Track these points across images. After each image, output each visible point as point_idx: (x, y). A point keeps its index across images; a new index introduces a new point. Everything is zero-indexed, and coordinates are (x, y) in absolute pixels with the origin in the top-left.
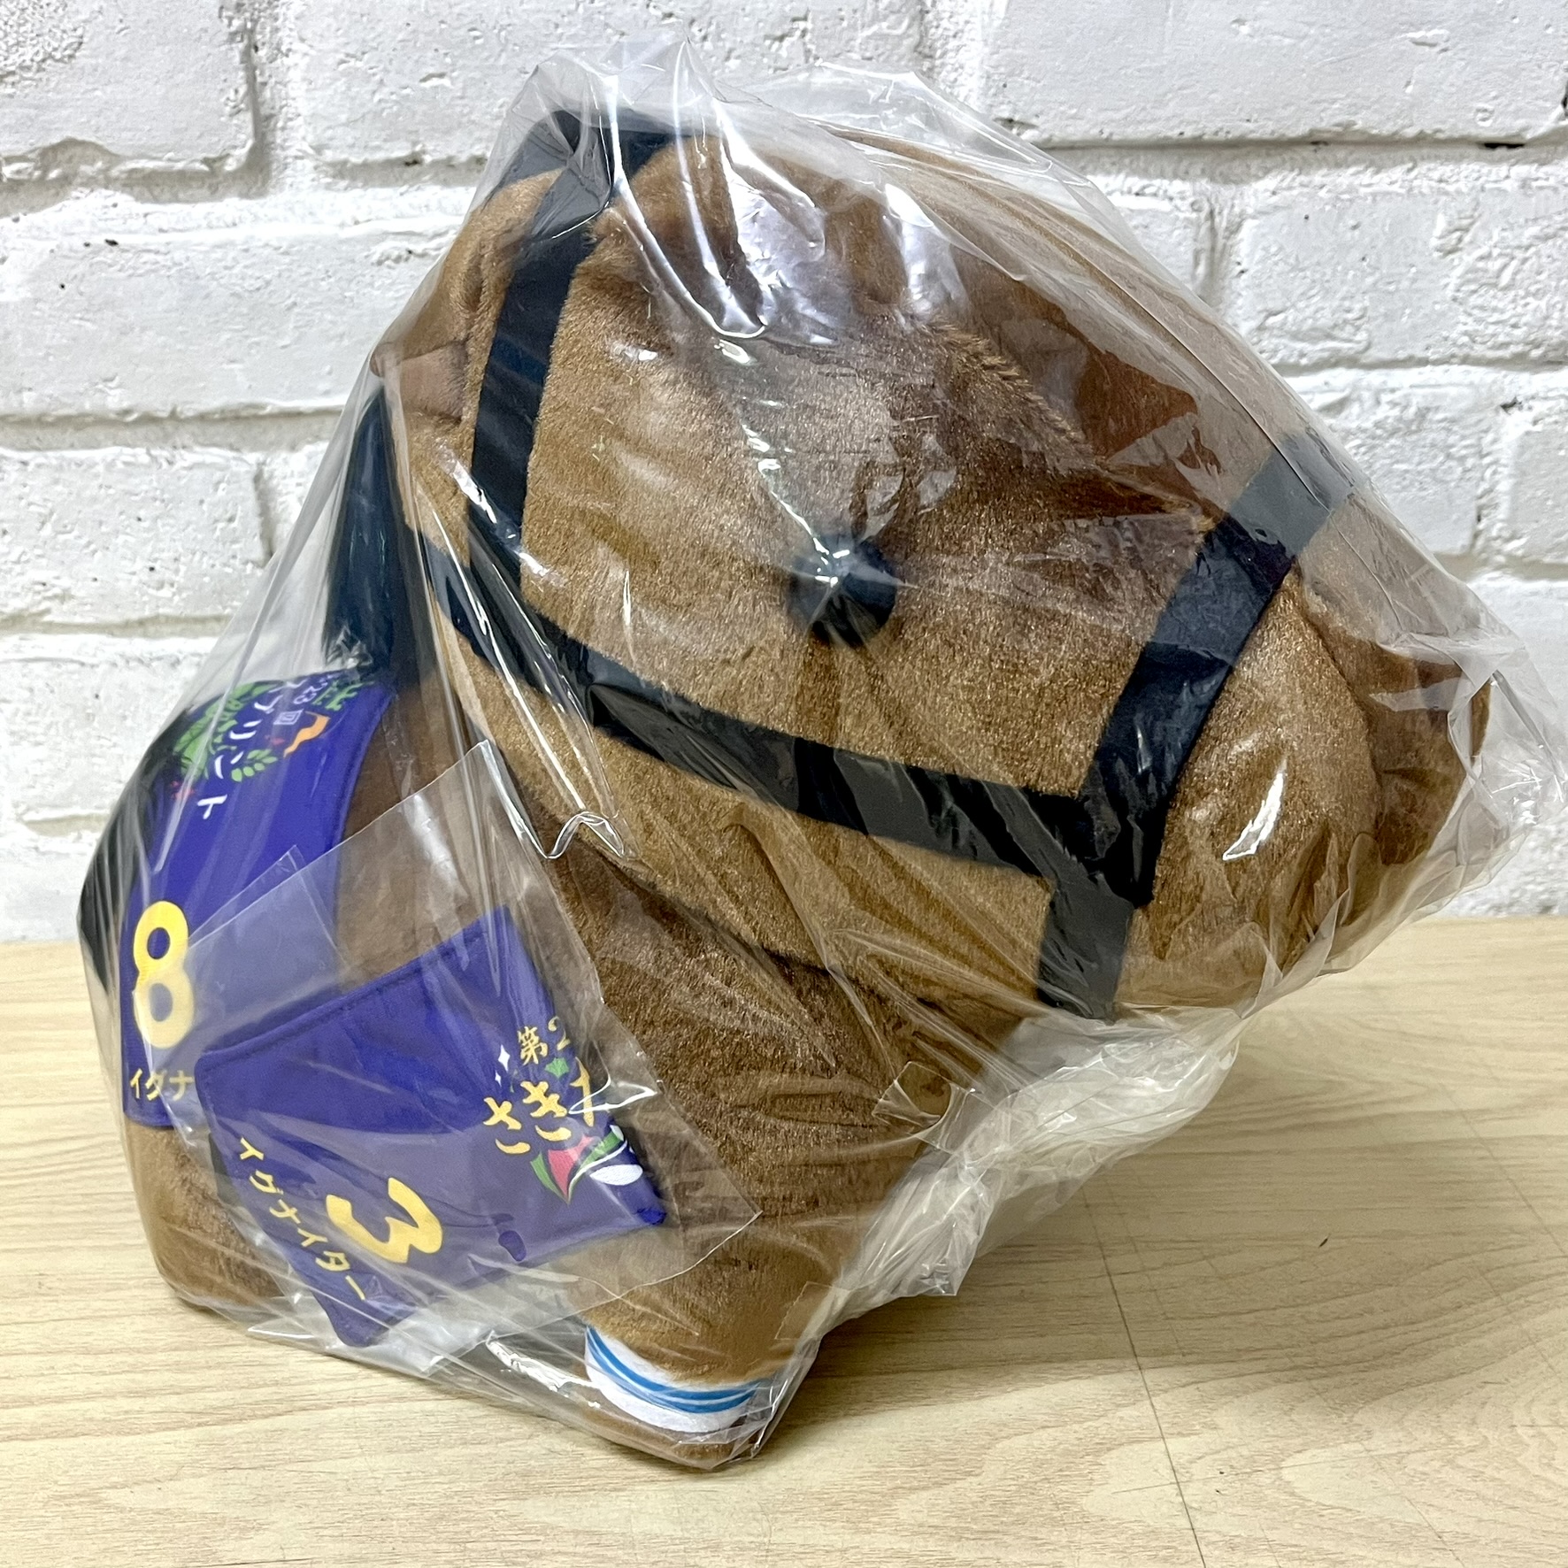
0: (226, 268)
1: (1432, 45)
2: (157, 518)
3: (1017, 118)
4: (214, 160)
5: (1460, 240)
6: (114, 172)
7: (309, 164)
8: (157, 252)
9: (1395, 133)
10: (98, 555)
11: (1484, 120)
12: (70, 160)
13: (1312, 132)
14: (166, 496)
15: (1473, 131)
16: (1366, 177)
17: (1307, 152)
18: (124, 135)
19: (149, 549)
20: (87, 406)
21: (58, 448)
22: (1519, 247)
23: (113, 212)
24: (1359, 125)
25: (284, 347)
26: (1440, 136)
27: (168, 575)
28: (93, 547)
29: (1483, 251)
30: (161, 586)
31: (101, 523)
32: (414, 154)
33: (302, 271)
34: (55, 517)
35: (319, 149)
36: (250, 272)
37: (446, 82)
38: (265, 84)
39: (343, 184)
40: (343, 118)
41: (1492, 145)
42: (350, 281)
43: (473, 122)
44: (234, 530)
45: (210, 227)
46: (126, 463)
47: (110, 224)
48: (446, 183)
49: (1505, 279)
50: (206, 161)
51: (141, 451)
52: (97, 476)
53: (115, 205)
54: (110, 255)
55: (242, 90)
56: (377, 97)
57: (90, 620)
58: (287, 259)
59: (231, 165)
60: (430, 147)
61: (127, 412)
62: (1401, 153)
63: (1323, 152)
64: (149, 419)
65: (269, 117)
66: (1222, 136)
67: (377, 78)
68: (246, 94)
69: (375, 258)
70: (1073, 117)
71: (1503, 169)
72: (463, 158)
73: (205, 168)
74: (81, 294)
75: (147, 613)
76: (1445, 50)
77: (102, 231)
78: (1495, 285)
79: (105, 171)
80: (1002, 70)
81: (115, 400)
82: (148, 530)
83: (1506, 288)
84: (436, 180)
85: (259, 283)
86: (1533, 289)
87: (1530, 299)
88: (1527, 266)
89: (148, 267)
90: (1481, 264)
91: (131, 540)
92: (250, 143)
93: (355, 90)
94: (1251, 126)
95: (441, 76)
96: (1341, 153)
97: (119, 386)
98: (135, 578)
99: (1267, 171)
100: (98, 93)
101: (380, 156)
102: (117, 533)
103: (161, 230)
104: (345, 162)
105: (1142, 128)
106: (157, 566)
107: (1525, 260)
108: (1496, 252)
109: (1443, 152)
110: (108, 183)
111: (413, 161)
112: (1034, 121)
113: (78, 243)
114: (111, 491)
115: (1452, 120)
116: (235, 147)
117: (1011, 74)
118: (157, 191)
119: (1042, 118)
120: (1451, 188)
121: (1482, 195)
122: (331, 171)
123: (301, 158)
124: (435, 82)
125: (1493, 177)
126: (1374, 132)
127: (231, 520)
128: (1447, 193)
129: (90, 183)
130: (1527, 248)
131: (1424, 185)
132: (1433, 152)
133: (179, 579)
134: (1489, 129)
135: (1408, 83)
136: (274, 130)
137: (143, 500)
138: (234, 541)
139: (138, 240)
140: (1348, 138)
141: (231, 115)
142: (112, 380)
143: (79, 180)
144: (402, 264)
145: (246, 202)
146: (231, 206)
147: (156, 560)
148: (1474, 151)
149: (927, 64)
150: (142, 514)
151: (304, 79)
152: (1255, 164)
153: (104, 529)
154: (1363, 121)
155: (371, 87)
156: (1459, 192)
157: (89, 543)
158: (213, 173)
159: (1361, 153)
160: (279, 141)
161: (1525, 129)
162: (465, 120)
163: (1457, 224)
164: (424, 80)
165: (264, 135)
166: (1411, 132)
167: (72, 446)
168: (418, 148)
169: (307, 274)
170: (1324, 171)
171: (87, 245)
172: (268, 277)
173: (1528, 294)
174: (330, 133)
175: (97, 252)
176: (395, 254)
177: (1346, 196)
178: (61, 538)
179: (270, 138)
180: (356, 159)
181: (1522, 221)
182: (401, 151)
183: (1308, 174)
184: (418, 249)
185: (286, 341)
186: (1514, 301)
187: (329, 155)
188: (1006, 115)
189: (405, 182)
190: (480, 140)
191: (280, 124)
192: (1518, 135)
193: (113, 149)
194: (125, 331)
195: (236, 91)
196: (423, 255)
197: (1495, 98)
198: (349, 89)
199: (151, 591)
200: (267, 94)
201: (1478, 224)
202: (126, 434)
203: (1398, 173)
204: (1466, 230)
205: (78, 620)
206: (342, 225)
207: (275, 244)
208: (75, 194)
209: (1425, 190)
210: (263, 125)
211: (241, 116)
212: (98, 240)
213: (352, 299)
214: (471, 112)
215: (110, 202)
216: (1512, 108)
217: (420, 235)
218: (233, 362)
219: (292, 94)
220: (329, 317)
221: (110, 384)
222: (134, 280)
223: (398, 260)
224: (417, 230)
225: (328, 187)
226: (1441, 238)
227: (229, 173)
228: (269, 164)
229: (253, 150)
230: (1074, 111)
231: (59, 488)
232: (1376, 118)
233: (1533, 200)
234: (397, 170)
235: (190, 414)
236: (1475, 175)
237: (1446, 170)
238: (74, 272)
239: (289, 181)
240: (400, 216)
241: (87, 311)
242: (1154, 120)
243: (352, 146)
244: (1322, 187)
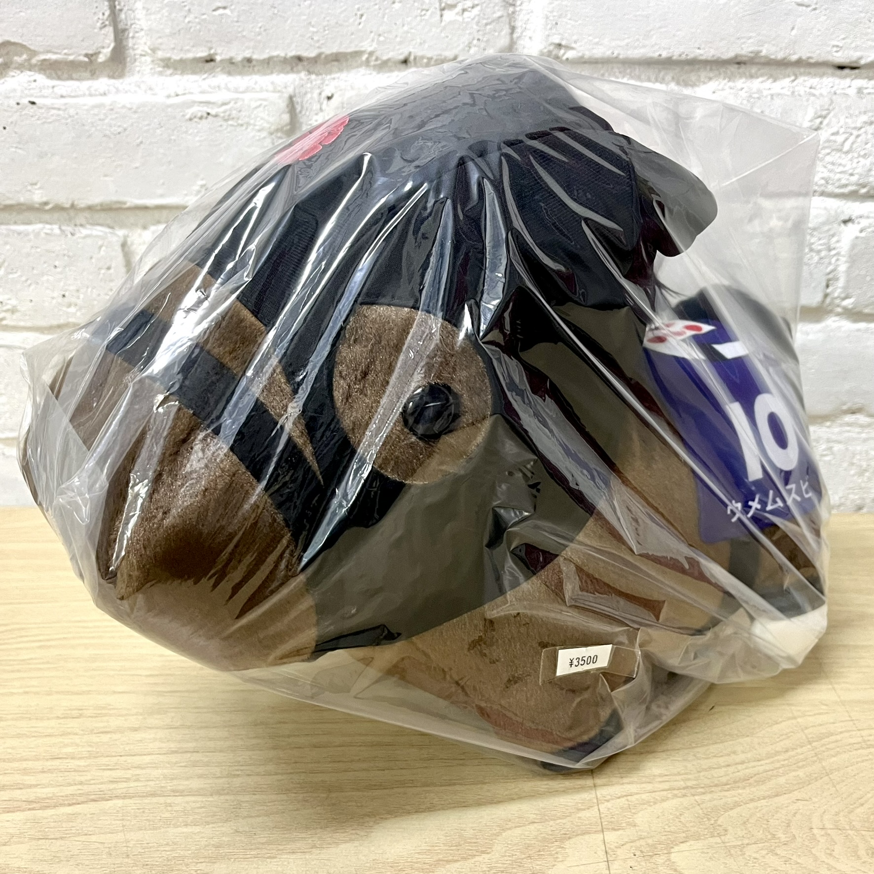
0: (100, 120)
1: (807, 6)
2: (65, 267)
3: (563, 43)
4: (92, 55)
5: (821, 123)
6: (34, 61)
7: (148, 59)
8: (59, 109)
9: (785, 59)
10: (33, 287)
11: (837, 52)
12: (7, 54)
13: (736, 56)
14: (71, 254)
15: (830, 58)
16: (769, 83)
17: (733, 68)
18: (39, 39)
19: (62, 284)
20: (22, 200)
21: (8, 224)
22: (855, 128)
23: (33, 85)
24: (764, 53)
25: (136, 168)
26: (812, 61)
27: (73, 300)
28: (29, 282)
29: (834, 130)
30: (69, 305)
31: (33, 268)
32: (210, 55)
33: (146, 123)
34: (6, 264)
35: (154, 50)
36: (113, 122)
37: (227, 11)
38: (121, 10)
39: (169, 72)
40: (167, 31)
41: (841, 68)
42: (173, 130)
43: (244, 36)
44: (111, 274)
45: (91, 95)
46: (46, 234)
47: (32, 91)
48: (229, 73)
49: (846, 147)
50: (86, 55)
51: (56, 227)
52: (30, 241)
53: (35, 81)
54: (32, 109)
55: (107, 13)
56: (187, 20)
57: (29, 324)
58: (136, 116)
59: (101, 58)
60: (219, 51)
61: (46, 203)
62: (789, 70)
63: (743, 69)
64: (59, 208)
65: (124, 31)
66: (683, 57)
67: (187, 8)
68: (109, 16)
69: (188, 117)
70: (597, 44)
71: (847, 81)
72: (239, 58)
73: (86, 59)
74: (16, 133)
75: (62, 321)
76: (815, 9)
77: (27, 96)
78: (840, 150)
79: (29, 60)
80: (555, 14)
81: (38, 197)
82: (61, 273)
83: (847, 152)
84: (223, 71)
85: (120, 130)
86: (862, 153)
87: (861, 159)
88: (859, 140)
89: (54, 118)
90: (833, 138)
91: (51, 278)
92: (112, 45)
93: (174, 15)
94: (701, 52)
95: (225, 8)
96: (754, 70)
97: (40, 188)
98: (54, 301)
99: (710, 79)
100: (22, 14)
101: (190, 55)
102: (43, 274)
103: (62, 96)
104: (169, 59)
105: (636, 51)
106: (67, 294)
107: (858, 136)
108: (842, 131)
109: (812, 70)
110: (31, 68)
111: (210, 60)
112: (573, 45)
113: (13, 103)
114: (39, 250)
115: (818, 52)
116: (103, 48)
117: (560, 16)
118: (60, 73)
119: (578, 44)
120: (817, 92)
121: (834, 97)
122: (162, 64)
123: (144, 55)
124: (221, 11)
125: (841, 86)
126: (773, 57)
127: (109, 268)
128: (814, 95)
129: (21, 67)
130: (860, 128)
131: (801, 90)
132: (807, 70)
133: (79, 302)
134: (840, 57)
135: (793, 29)
136: (127, 38)
137: (57, 255)
138: (112, 281)
139: (48, 102)
140: (757, 60)
141: (101, 28)
142: (36, 184)
143: (13, 66)
144: (204, 121)
145: (112, 81)
146: (103, 83)
147: (66, 291)
148: (830, 71)
149: (511, 9)
150: (57, 263)
151: (144, 8)
152: (703, 74)
153: (35, 272)
154: (768, 50)
155: (183, 13)
156: (821, 95)
157: (27, 280)
158: (91, 62)
159: (766, 70)
160: (130, 45)
161: (861, 58)
162: (240, 35)
163: (819, 114)
164: (214, 10)
165: (121, 40)
166: (794, 58)
167: (15, 223)
168: (212, 52)
169: (148, 125)
170: (743, 80)
171: (18, 104)
172: (125, 126)
173: (859, 156)
174: (160, 41)
175: (23, 109)
176: (199, 115)
177: (756, 96)
178: (11, 276)
179: (125, 43)
180: (176, 57)
181: (857, 113)
182: (203, 53)
183: (734, 81)
184: (213, 112)
185: (137, 165)
186: (851, 160)
187: (160, 54)
188: (557, 41)
189: (206, 72)
190: (248, 48)
191: (131, 35)
192: (856, 62)
193: (32, 48)
194: (42, 156)
195: (103, 14)
196: (216, 116)
197: (844, 39)
198: (170, 14)
199: (64, 309)
200: (123, 16)
201: (832, 114)
202: (46, 217)
203: (786, 82)
204: (825, 117)
205: (22, 324)
206: (169, 96)
207: (129, 106)
208: (12, 73)
209: (802, 93)
210: (120, 35)
211: (107, 29)
212: (25, 101)
213: (175, 140)
214: (243, 31)
215: (32, 78)
216: (853, 45)
217: (213, 103)
218: (106, 176)
219: (138, 16)
220: (162, 151)
221: (36, 187)
222: (46, 126)
223: (201, 118)
224: (212, 100)
225: (161, 73)
226: (811, 121)
227: (101, 63)
228: (125, 59)
229: (114, 49)
230: (597, 40)
231: (8, 247)
232: (773, 49)
233: (864, 100)
234: (200, 65)
235: (82, 206)
236: (831, 85)
237: (815, 81)
238: (10, 120)
239: (137, 69)
240: (202, 92)
241: (19, 143)
242: (644, 46)
243: (174, 49)
244: (742, 89)
